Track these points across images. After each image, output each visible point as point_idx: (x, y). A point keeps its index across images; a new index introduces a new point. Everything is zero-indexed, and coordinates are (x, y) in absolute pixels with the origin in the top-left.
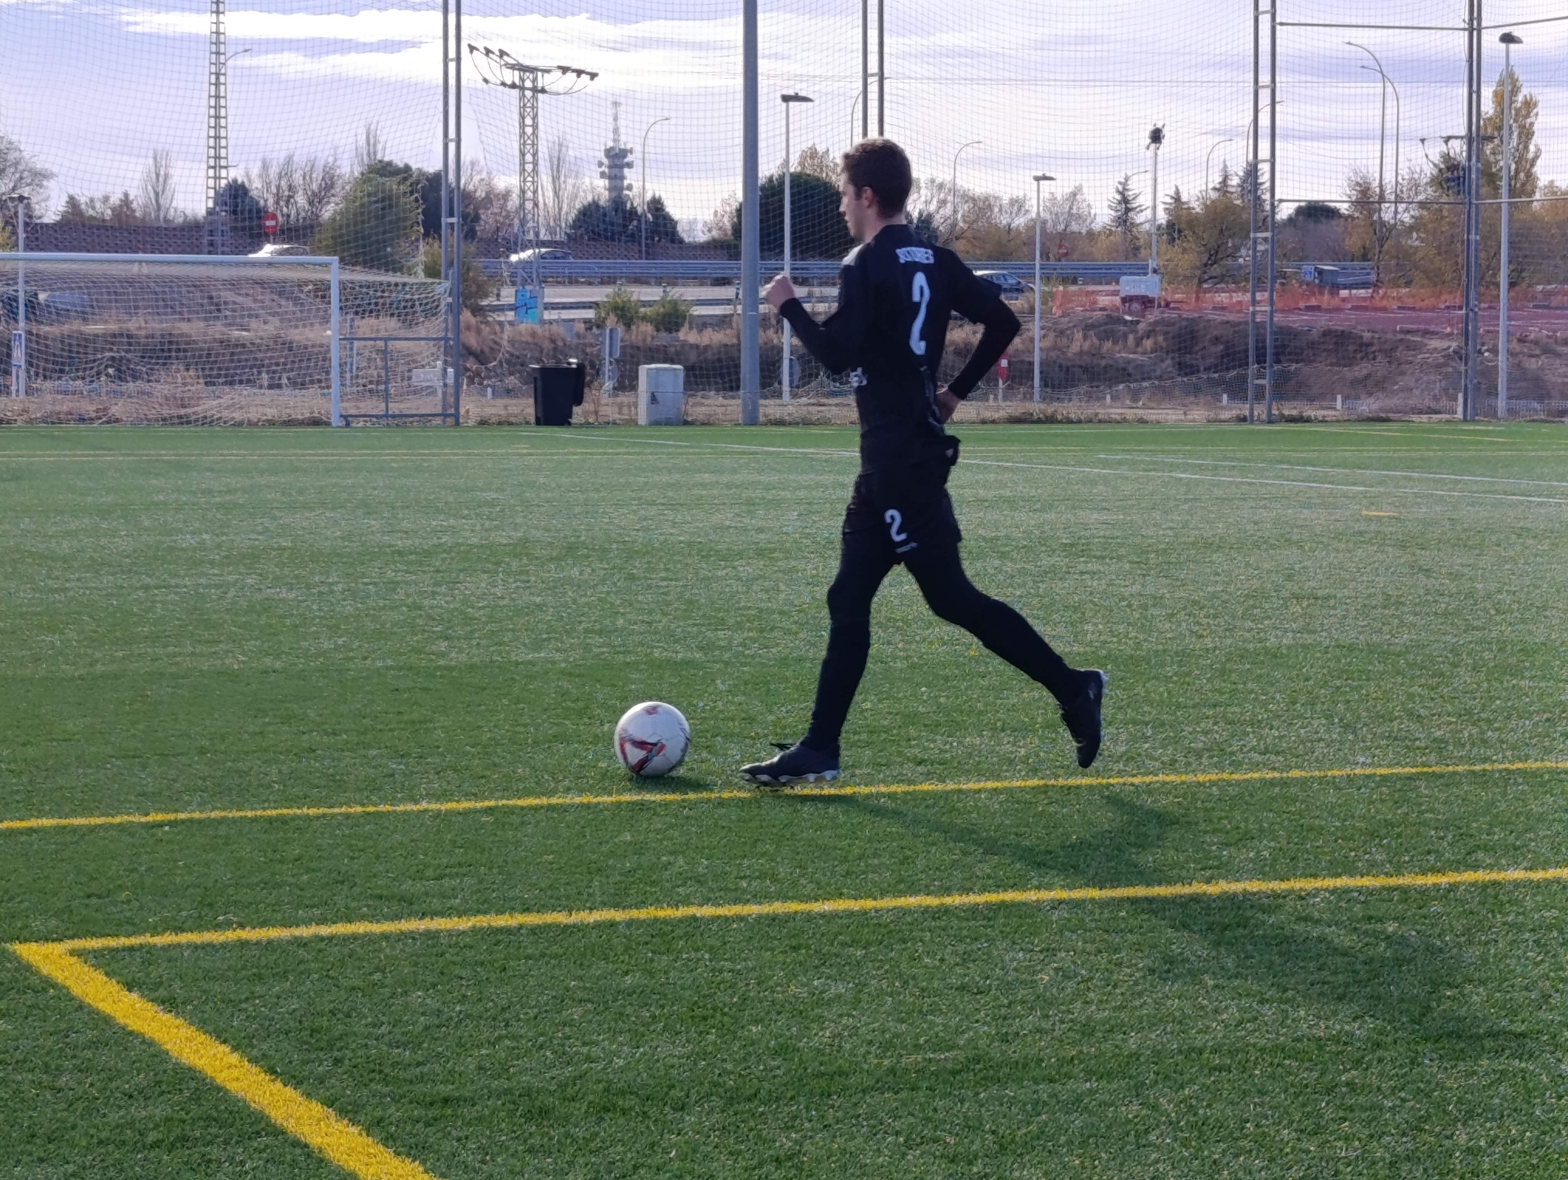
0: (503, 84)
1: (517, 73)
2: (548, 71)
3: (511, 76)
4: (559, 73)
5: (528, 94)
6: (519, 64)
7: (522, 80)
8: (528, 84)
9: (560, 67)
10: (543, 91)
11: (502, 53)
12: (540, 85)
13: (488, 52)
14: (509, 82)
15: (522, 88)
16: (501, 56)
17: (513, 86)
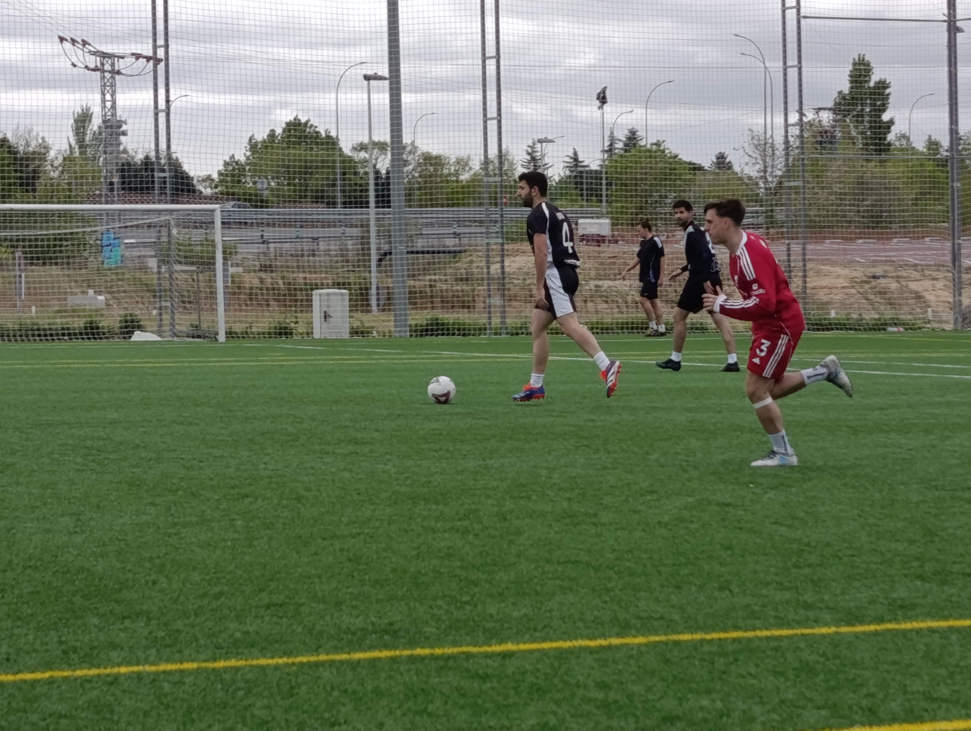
0: (86, 67)
1: (98, 58)
2: (123, 58)
3: (93, 61)
4: (134, 60)
5: (108, 75)
6: (98, 51)
7: (103, 64)
8: (107, 67)
9: (133, 54)
10: (119, 73)
11: (85, 43)
12: (116, 68)
13: (74, 42)
14: (92, 66)
15: (103, 71)
16: (84, 45)
17: (94, 70)
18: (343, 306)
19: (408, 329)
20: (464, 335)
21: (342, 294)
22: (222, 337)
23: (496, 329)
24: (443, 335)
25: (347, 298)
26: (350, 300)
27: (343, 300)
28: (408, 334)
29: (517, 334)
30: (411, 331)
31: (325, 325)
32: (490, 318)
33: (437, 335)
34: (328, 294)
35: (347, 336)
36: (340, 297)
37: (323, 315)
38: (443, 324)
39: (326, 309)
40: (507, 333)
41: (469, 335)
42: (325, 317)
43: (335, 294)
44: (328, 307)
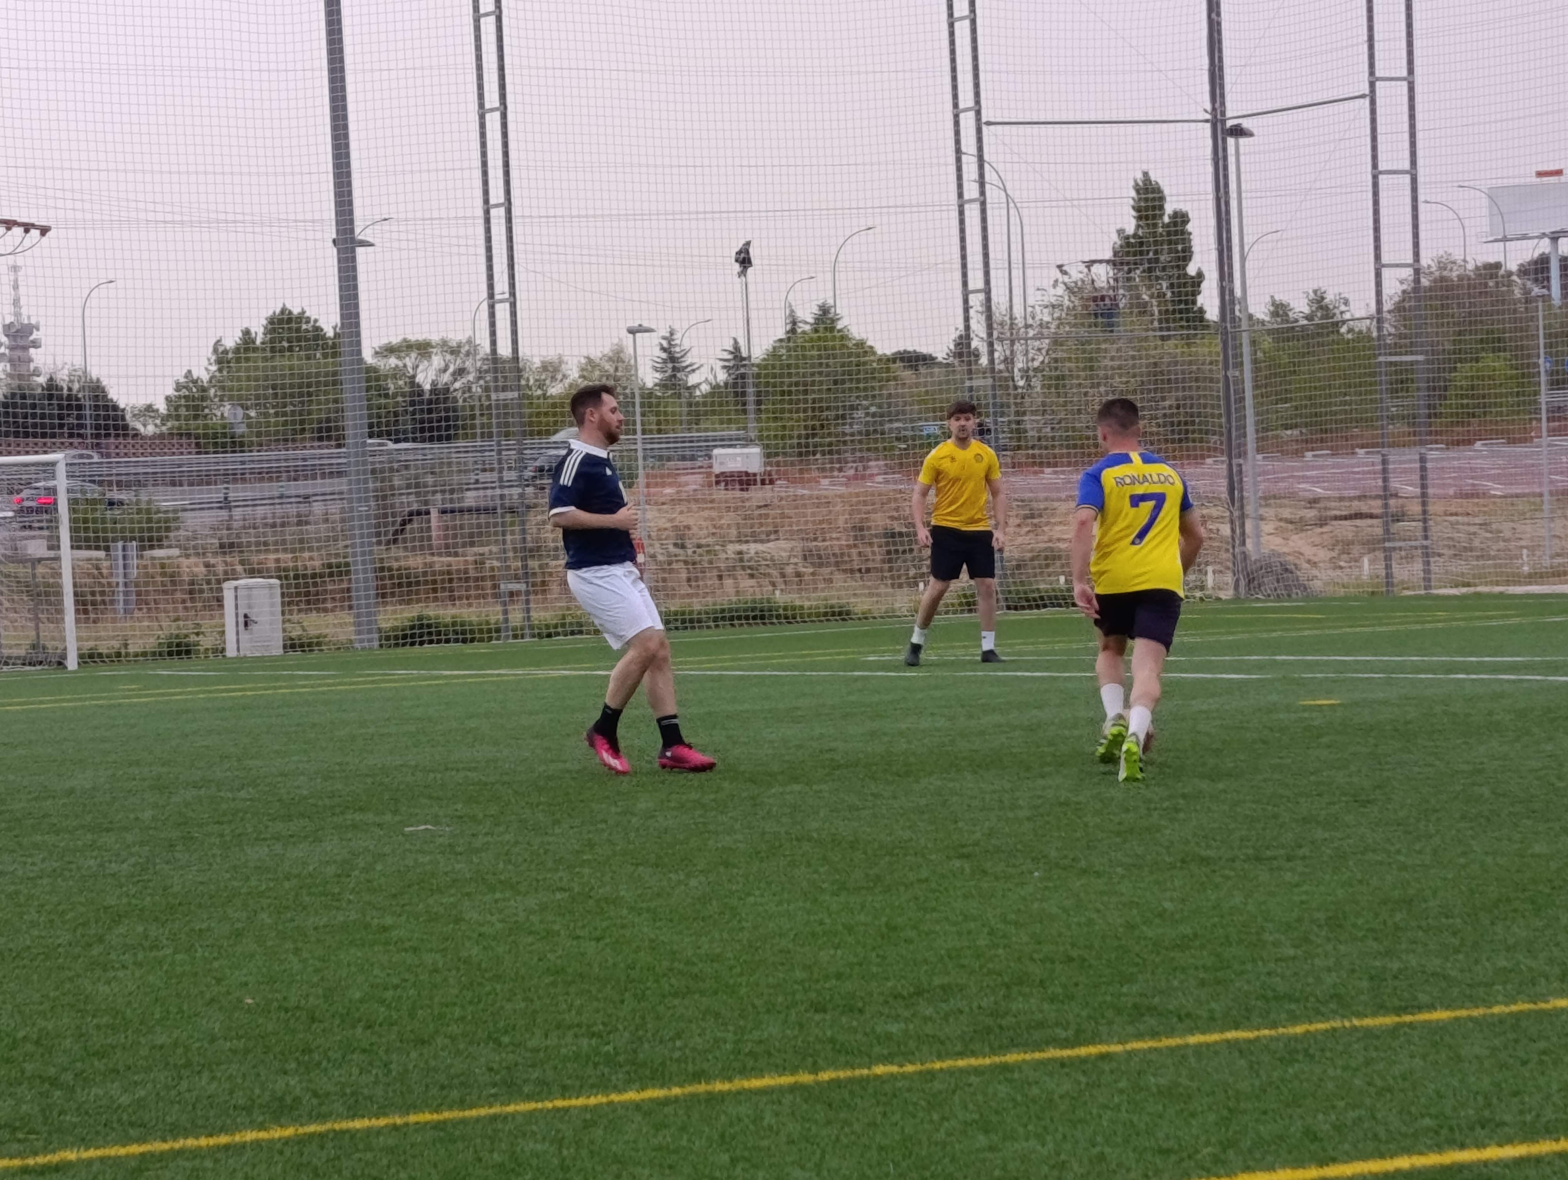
18: (272, 605)
19: (376, 636)
20: (464, 641)
21: (271, 587)
22: (72, 663)
23: (514, 629)
24: (431, 642)
25: (278, 591)
26: (282, 595)
27: (272, 596)
28: (376, 644)
29: (549, 636)
30: (380, 639)
31: (244, 636)
32: (505, 612)
33: (422, 643)
34: (249, 588)
35: (280, 651)
36: (266, 591)
37: (241, 620)
38: (429, 626)
39: (246, 611)
40: (533, 636)
41: (472, 640)
42: (246, 624)
43: (257, 586)
44: (250, 607)
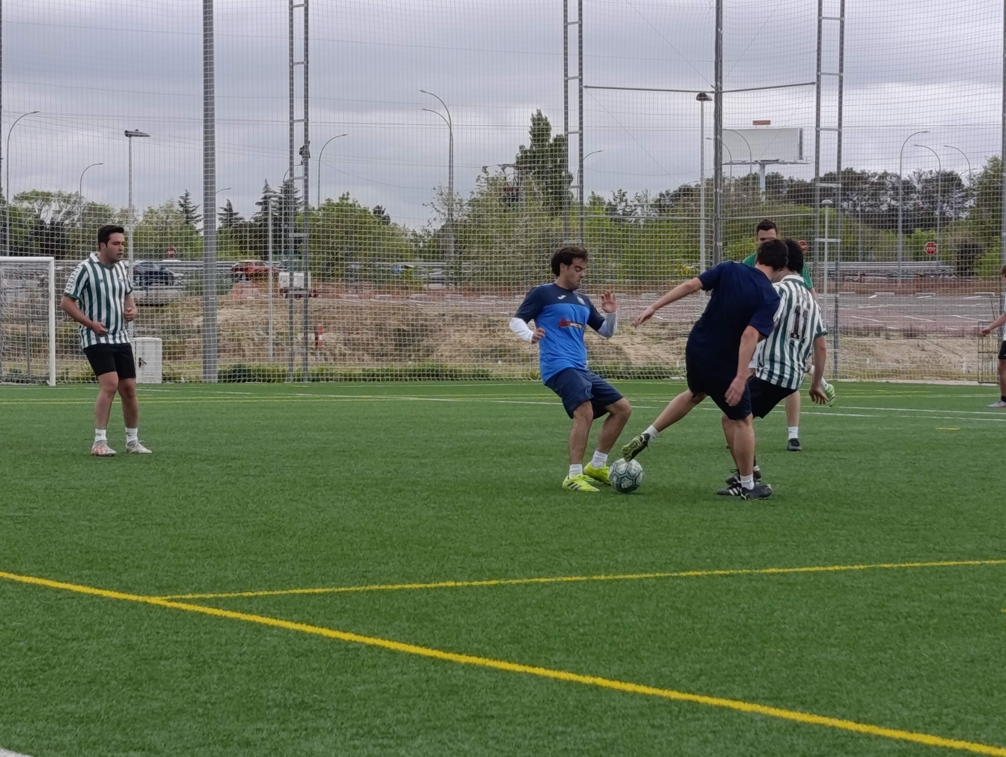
18: (157, 353)
19: (216, 375)
20: (269, 381)
21: (156, 342)
22: (52, 382)
23: (298, 375)
24: (249, 381)
25: (161, 345)
26: (164, 348)
27: (157, 348)
28: (217, 380)
29: (318, 380)
30: (219, 377)
32: (292, 365)
33: (244, 381)
34: (143, 342)
35: (160, 382)
36: (154, 345)
38: (249, 371)
39: (141, 356)
40: (309, 380)
41: (274, 381)
42: (140, 364)
43: (149, 342)
44: (143, 354)
